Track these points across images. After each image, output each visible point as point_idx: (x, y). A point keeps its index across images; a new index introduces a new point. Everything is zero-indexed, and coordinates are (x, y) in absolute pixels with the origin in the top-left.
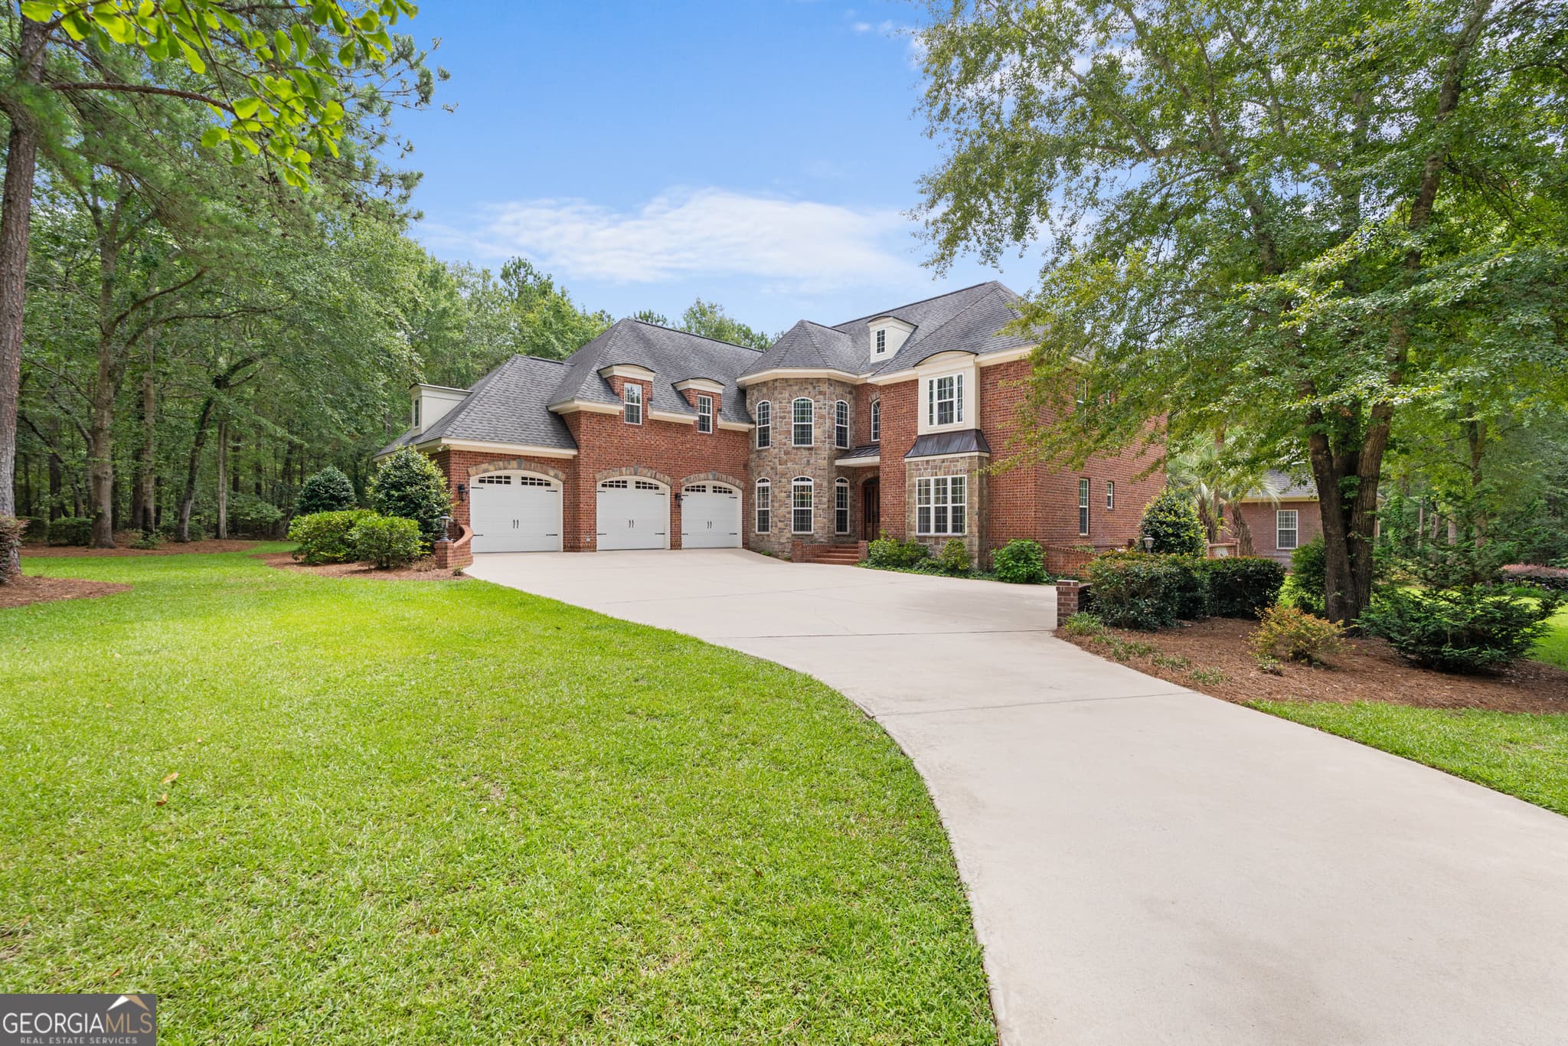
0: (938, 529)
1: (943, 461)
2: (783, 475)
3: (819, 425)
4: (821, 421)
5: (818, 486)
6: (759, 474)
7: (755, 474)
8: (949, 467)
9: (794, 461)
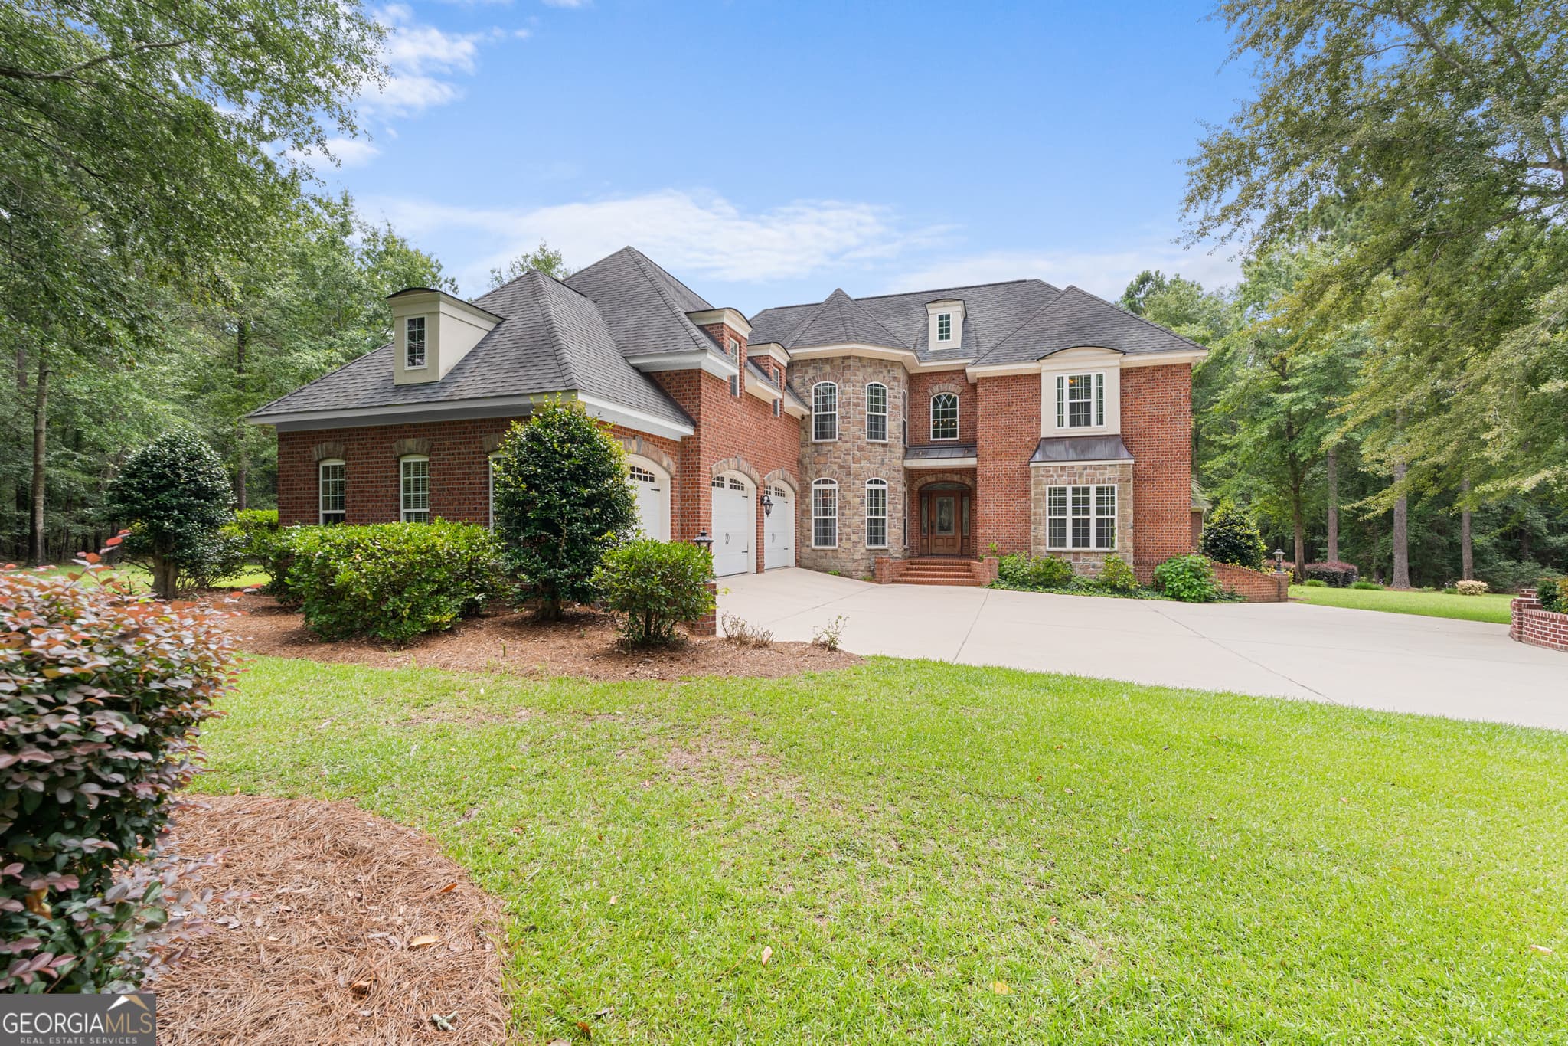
0: (1075, 544)
1: (1085, 468)
2: (857, 476)
3: (894, 418)
4: (895, 412)
5: (893, 491)
6: (818, 473)
7: (811, 473)
8: (1094, 475)
9: (868, 459)
